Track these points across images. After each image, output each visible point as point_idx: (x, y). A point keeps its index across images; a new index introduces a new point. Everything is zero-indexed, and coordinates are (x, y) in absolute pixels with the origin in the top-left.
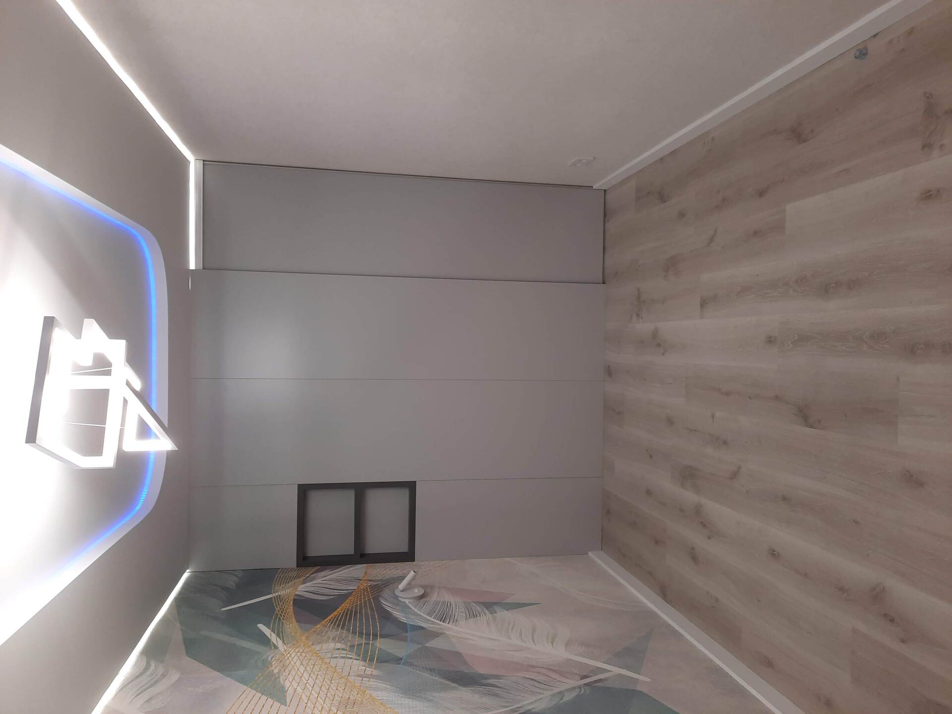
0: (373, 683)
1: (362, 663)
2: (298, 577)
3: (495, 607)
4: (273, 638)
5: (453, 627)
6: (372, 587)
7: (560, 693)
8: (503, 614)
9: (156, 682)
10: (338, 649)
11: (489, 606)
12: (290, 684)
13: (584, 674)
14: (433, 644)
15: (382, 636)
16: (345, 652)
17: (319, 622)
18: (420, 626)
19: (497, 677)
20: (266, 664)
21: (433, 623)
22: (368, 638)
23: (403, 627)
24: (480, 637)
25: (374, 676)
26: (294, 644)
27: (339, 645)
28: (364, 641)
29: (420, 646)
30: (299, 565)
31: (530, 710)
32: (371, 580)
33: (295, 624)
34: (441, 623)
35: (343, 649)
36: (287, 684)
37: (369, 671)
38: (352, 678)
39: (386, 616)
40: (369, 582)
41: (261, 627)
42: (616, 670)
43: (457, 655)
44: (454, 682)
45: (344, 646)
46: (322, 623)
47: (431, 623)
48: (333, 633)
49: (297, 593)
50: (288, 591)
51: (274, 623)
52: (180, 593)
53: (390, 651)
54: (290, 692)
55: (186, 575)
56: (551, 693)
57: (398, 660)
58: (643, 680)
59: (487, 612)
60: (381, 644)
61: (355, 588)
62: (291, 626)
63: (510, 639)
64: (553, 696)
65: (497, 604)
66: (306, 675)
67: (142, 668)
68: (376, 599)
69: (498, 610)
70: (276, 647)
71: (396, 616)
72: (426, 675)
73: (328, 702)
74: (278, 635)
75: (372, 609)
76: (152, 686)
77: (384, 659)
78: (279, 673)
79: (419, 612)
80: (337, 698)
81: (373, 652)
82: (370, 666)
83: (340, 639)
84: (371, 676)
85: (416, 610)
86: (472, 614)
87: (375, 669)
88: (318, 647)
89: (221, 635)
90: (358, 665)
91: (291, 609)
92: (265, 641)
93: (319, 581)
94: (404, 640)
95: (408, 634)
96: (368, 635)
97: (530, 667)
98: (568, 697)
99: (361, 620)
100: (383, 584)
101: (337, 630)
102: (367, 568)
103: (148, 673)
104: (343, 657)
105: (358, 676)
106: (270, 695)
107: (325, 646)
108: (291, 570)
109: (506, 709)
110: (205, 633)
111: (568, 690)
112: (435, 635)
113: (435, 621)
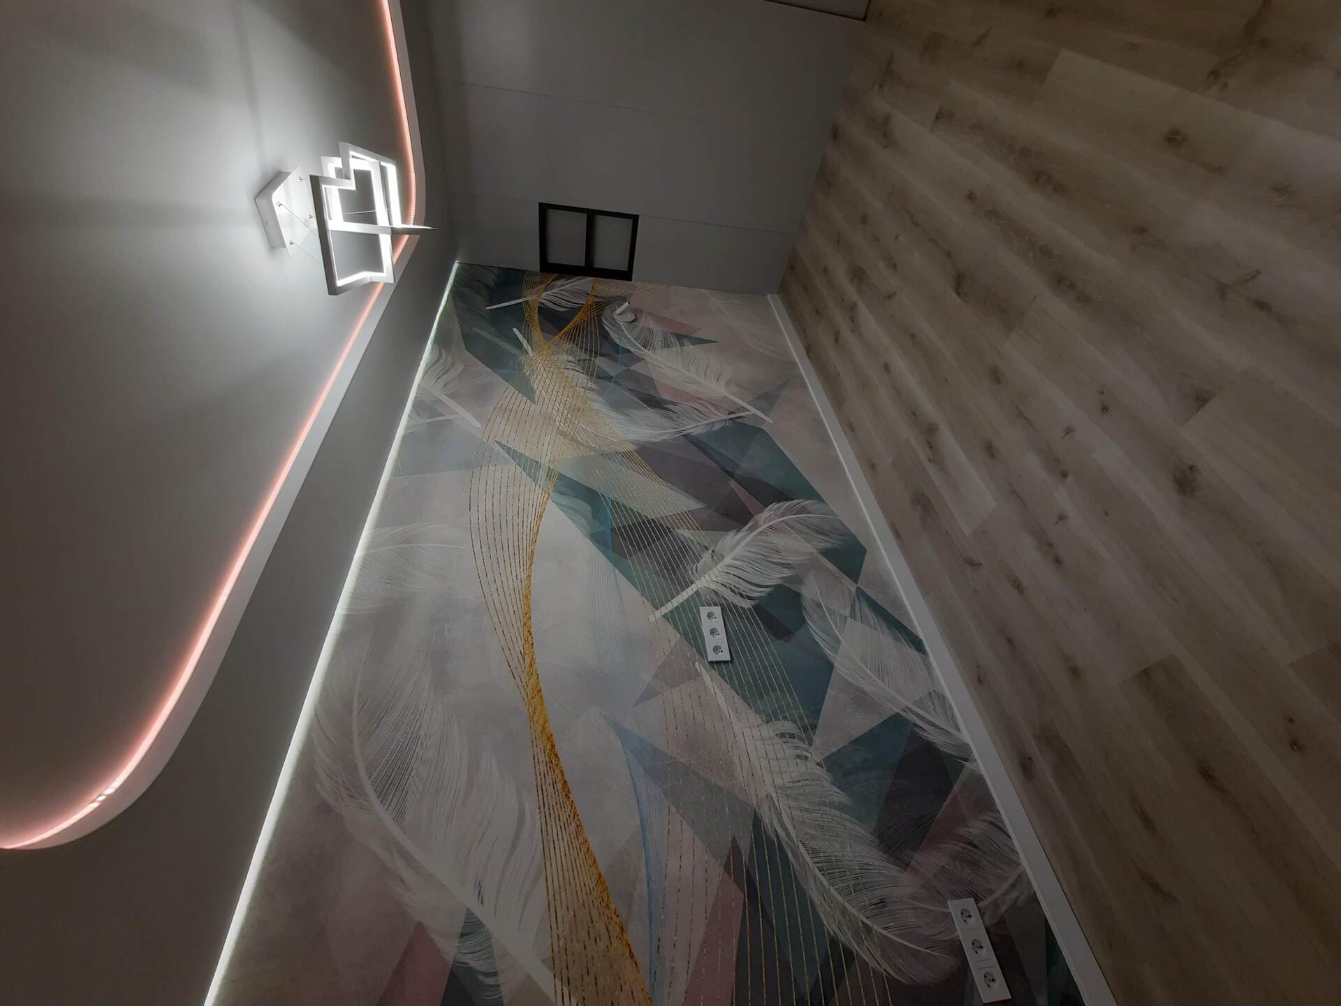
0: (591, 395)
1: (586, 377)
2: (541, 283)
3: (685, 340)
4: (525, 343)
5: (651, 354)
6: (597, 304)
7: (712, 423)
8: (689, 348)
9: (448, 370)
10: (570, 362)
11: (680, 338)
12: (537, 386)
13: (732, 410)
14: (636, 367)
15: (602, 355)
16: (573, 365)
17: (555, 334)
18: (628, 350)
19: (673, 403)
20: (520, 367)
21: (639, 349)
22: (591, 356)
23: (616, 348)
24: (670, 367)
25: (594, 389)
26: (539, 352)
27: (570, 358)
28: (588, 358)
29: (626, 368)
30: (542, 270)
31: (690, 433)
32: (596, 296)
33: (540, 331)
34: (644, 349)
35: (573, 362)
36: (535, 387)
37: (590, 384)
38: (578, 388)
39: (605, 336)
40: (594, 298)
41: (515, 330)
42: (754, 411)
43: (650, 380)
44: (645, 403)
45: (574, 360)
46: (559, 335)
47: (636, 348)
48: (567, 346)
49: (541, 301)
50: (534, 297)
51: (525, 330)
52: (454, 285)
53: (605, 369)
54: (538, 393)
55: (456, 266)
56: (706, 422)
57: (610, 378)
58: (768, 422)
59: (678, 343)
60: (600, 362)
61: (585, 303)
62: (537, 334)
63: (689, 371)
64: (707, 424)
65: (686, 337)
66: (548, 381)
67: (437, 356)
68: (599, 316)
69: (686, 344)
70: (527, 353)
71: (613, 337)
72: (627, 394)
73: (562, 406)
74: (528, 342)
75: (595, 328)
76: (446, 373)
77: (602, 377)
78: (529, 375)
79: (629, 336)
80: (568, 404)
81: (594, 368)
82: (591, 380)
83: (572, 353)
84: (591, 389)
85: (627, 333)
86: (667, 345)
87: (594, 383)
88: (555, 357)
89: (487, 334)
90: (583, 378)
91: (536, 317)
92: (519, 345)
93: (556, 290)
94: (616, 360)
95: (619, 356)
96: (591, 351)
97: (697, 399)
98: (717, 427)
99: (587, 336)
100: (606, 303)
101: (569, 344)
102: (594, 283)
103: (442, 361)
104: (573, 370)
105: (583, 388)
106: (524, 394)
107: (561, 358)
108: (535, 274)
109: (675, 430)
110: (476, 329)
111: (718, 422)
112: (638, 359)
113: (639, 346)
